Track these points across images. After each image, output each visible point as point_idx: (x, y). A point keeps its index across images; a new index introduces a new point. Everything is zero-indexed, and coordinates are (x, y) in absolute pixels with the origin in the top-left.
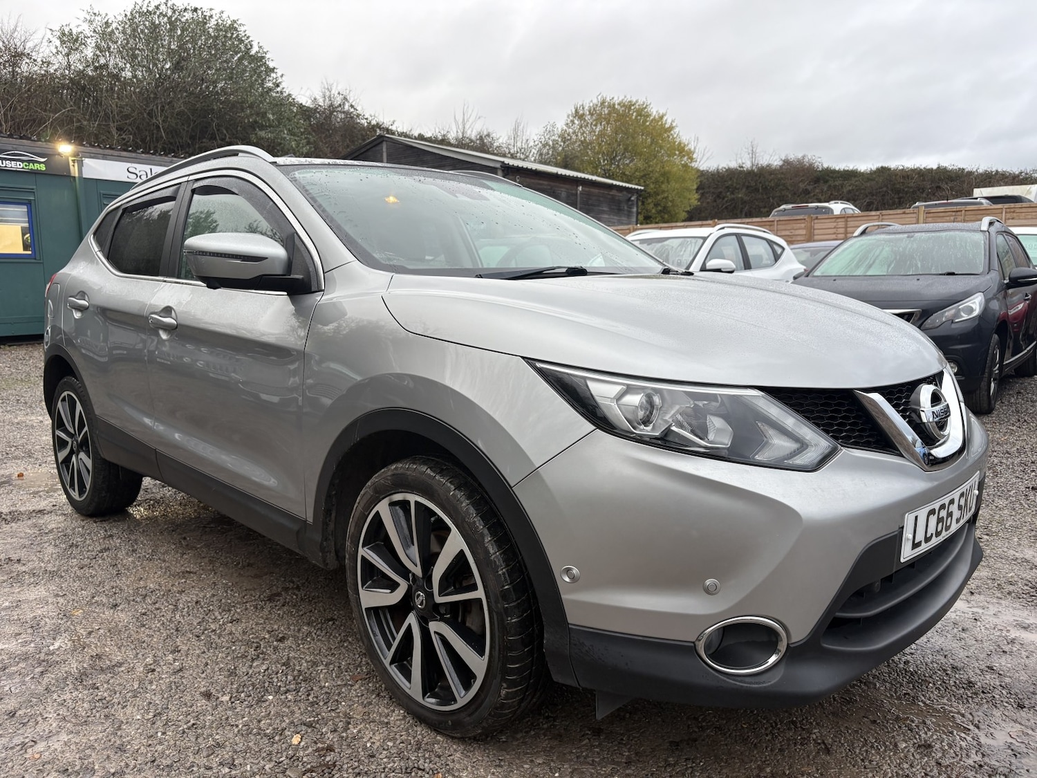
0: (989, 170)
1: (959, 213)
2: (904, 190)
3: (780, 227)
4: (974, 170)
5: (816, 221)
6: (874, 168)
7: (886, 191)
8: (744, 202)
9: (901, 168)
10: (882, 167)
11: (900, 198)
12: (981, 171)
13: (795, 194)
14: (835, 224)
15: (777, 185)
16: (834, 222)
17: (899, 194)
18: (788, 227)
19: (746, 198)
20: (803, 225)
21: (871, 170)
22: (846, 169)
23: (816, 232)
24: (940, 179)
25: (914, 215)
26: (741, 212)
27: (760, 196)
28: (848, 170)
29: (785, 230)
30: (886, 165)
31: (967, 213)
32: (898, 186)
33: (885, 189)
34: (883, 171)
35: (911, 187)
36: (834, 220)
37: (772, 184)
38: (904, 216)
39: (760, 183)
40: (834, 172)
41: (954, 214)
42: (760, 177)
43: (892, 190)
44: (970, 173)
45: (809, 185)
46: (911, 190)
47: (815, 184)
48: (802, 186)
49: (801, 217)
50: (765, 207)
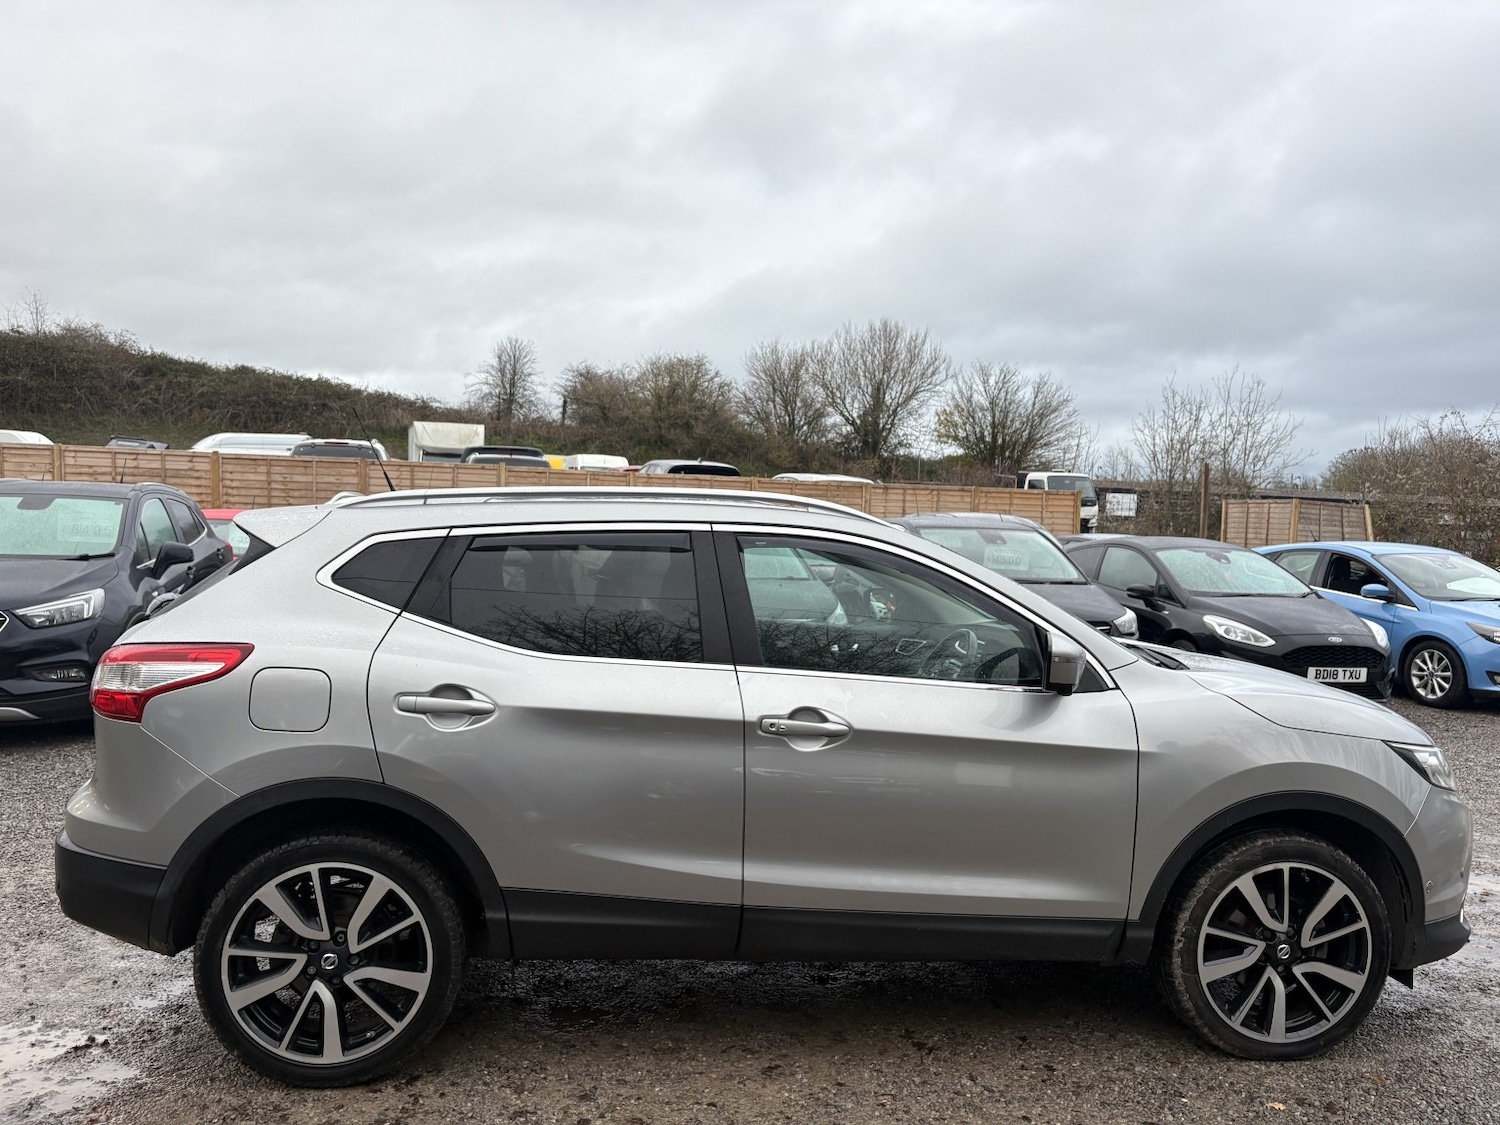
0: (380, 391)
1: (543, 475)
2: (281, 404)
3: (321, 470)
4: (363, 388)
5: (372, 467)
6: (232, 366)
7: (257, 402)
8: (27, 390)
9: (271, 372)
10: (243, 367)
11: (276, 413)
12: (370, 390)
13: (114, 387)
14: (398, 473)
15: (84, 370)
16: (397, 471)
17: (274, 407)
18: (333, 471)
19: (30, 384)
20: (354, 471)
21: (228, 368)
22: (190, 360)
23: (372, 481)
24: (326, 395)
25: (495, 472)
26: (23, 405)
27: (55, 382)
28: (193, 363)
29: (328, 475)
30: (249, 364)
31: (552, 476)
32: (272, 396)
33: (255, 398)
34: (243, 371)
35: (291, 401)
36: (396, 468)
37: (75, 366)
38: (483, 471)
39: (54, 362)
40: (172, 361)
41: (538, 475)
42: (52, 354)
43: (264, 401)
44: (359, 392)
45: (138, 376)
46: (291, 405)
47: (146, 375)
48: (127, 376)
49: (352, 460)
50: (65, 402)
